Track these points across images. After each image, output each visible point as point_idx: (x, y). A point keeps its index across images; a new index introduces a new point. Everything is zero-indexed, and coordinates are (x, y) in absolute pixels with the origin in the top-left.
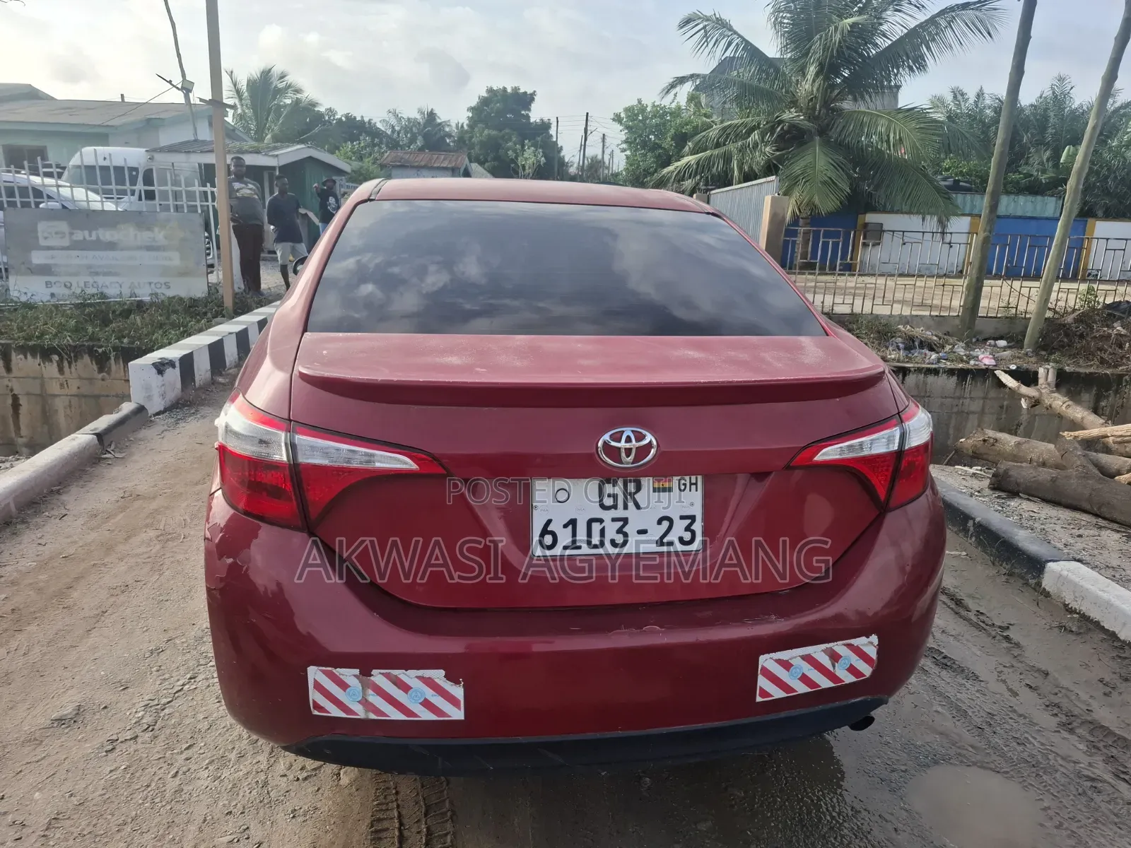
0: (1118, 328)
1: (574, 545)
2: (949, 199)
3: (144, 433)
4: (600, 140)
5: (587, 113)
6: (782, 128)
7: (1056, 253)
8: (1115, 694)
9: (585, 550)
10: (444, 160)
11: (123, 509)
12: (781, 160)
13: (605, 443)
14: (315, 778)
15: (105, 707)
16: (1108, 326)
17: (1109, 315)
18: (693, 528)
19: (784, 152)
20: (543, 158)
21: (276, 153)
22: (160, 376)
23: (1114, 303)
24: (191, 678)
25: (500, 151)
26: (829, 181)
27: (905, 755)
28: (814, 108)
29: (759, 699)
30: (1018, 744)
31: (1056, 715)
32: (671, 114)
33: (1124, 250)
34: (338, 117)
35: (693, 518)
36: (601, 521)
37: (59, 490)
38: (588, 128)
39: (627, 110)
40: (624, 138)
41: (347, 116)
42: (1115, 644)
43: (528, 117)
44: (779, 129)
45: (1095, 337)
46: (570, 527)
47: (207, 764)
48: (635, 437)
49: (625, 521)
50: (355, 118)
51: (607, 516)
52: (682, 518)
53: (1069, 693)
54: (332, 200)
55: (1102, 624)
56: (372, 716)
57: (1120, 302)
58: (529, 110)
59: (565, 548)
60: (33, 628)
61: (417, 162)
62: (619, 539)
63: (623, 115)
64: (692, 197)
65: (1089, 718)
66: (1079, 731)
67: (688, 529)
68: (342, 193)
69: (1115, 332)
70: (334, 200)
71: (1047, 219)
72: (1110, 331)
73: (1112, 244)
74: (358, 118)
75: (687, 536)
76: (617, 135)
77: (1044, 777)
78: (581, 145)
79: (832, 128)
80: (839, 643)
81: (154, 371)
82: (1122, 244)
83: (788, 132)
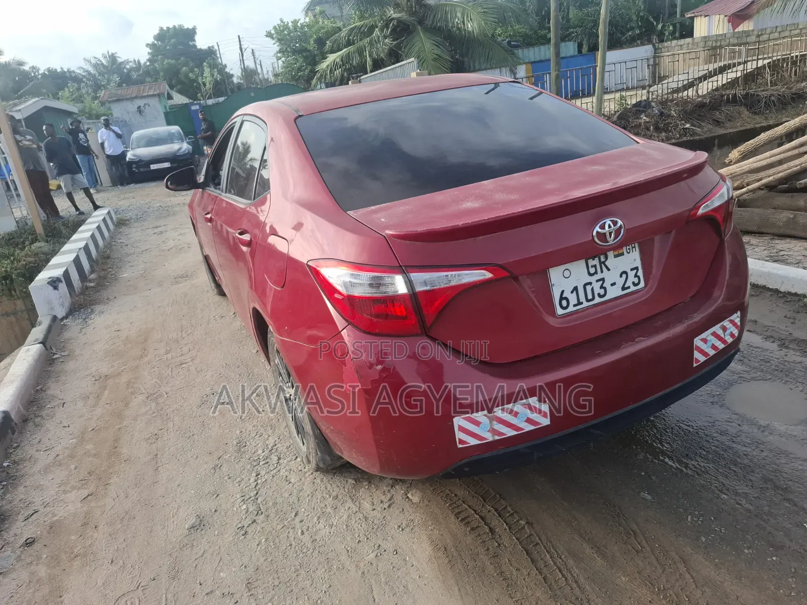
0: (644, 118)
1: (580, 303)
2: (513, 54)
3: (67, 335)
4: (251, 55)
5: (239, 36)
6: (393, 24)
7: (600, 77)
8: (797, 322)
9: (586, 304)
10: (149, 89)
11: (105, 388)
12: (398, 46)
13: (597, 232)
14: (394, 505)
15: (216, 511)
16: (637, 118)
17: (637, 110)
18: (638, 274)
19: (398, 41)
20: (218, 75)
21: (18, 108)
22: (56, 291)
23: (637, 103)
24: (257, 476)
25: (179, 75)
26: (437, 56)
27: (714, 386)
28: (411, 7)
29: (695, 365)
30: (765, 362)
31: (774, 342)
32: (307, 26)
33: (636, 67)
34: (41, 72)
35: (637, 268)
36: (590, 283)
37: (41, 389)
38: (243, 47)
39: (275, 28)
40: (278, 49)
41: (49, 70)
42: (780, 295)
43: (195, 46)
44: (391, 25)
45: (632, 127)
46: (575, 292)
47: (317, 520)
48: (613, 223)
49: (603, 280)
50: (56, 70)
51: (593, 279)
52: (632, 270)
53: (774, 328)
54: (81, 136)
55: (767, 286)
56: (497, 438)
57: (640, 101)
58: (194, 40)
59: (575, 306)
60: (114, 480)
61: (128, 95)
62: (602, 292)
63: (273, 32)
64: (348, 84)
65: (793, 338)
66: (791, 346)
67: (636, 276)
68: (86, 129)
69: (643, 121)
70: (83, 135)
71: (571, 57)
72: (640, 121)
73: (629, 65)
74: (59, 70)
75: (636, 280)
76: (273, 47)
77: (791, 375)
78: (240, 60)
79: (426, 18)
80: (726, 320)
81: (51, 288)
82: (634, 64)
83: (398, 26)
